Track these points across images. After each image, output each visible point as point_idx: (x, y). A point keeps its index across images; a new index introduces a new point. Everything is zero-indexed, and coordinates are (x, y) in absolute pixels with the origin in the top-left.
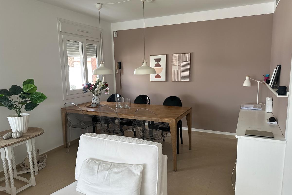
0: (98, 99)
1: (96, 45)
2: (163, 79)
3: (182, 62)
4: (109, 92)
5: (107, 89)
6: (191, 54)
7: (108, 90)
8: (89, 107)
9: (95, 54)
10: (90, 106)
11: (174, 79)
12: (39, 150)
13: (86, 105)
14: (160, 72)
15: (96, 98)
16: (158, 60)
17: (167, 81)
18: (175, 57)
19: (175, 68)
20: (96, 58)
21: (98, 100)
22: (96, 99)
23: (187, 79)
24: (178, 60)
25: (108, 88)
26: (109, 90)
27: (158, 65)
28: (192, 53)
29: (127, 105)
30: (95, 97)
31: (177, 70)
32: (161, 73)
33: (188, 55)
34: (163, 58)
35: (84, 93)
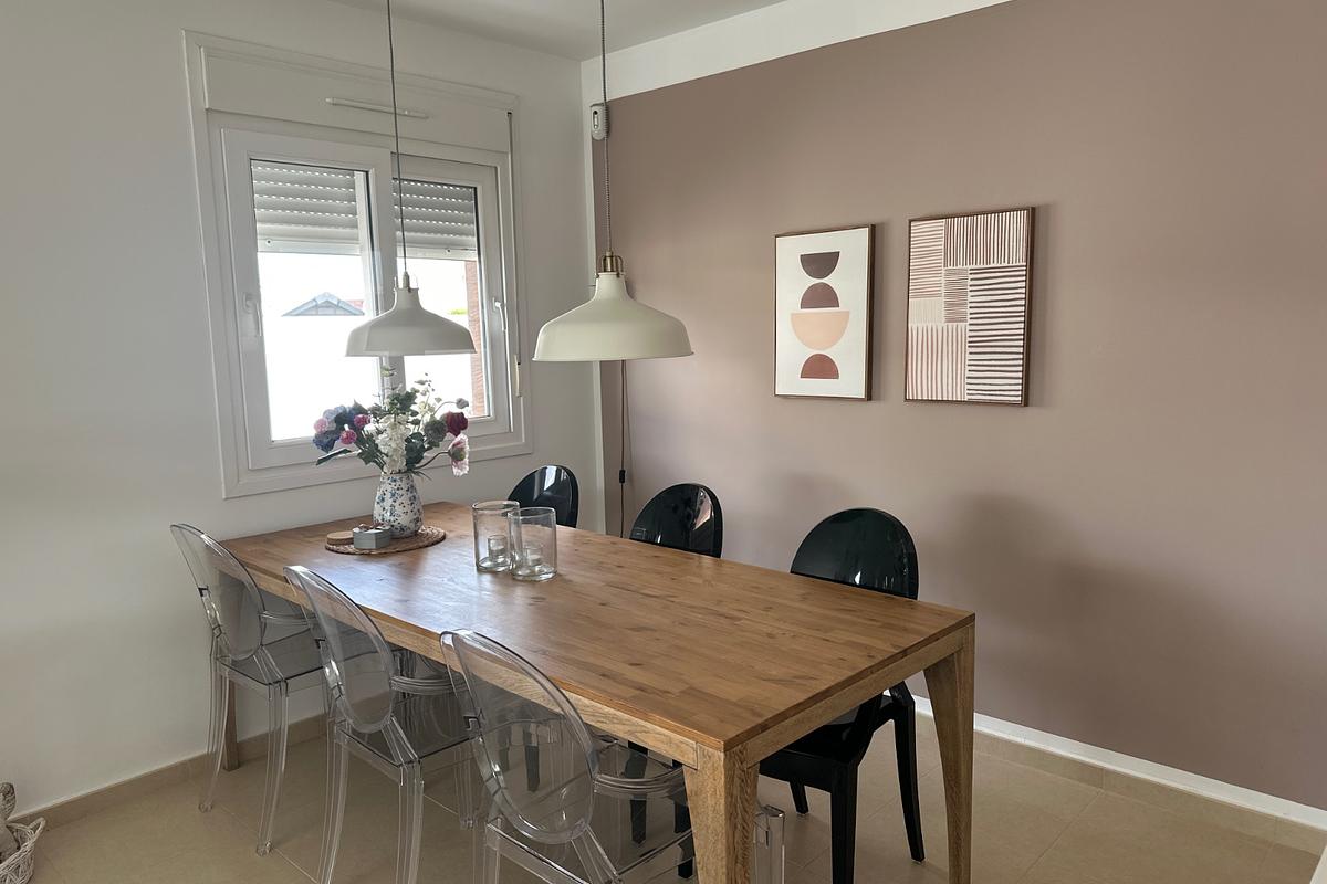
0: (405, 499)
1: (475, 188)
2: (851, 380)
3: (975, 271)
4: (466, 460)
5: (459, 443)
6: (1033, 214)
7: (462, 449)
8: (341, 548)
9: (470, 238)
10: (350, 541)
11: (920, 388)
12: (12, 786)
13: (330, 536)
14: (834, 340)
15: (393, 495)
16: (821, 264)
17: (879, 399)
18: (927, 236)
19: (925, 315)
20: (477, 259)
21: (399, 510)
22: (388, 502)
23: (1011, 389)
24: (949, 256)
25: (462, 436)
26: (467, 448)
27: (821, 297)
28: (1047, 207)
29: (536, 557)
30: (388, 487)
31: (942, 324)
32: (835, 346)
33: (1017, 225)
34: (853, 247)
35: (320, 461)
